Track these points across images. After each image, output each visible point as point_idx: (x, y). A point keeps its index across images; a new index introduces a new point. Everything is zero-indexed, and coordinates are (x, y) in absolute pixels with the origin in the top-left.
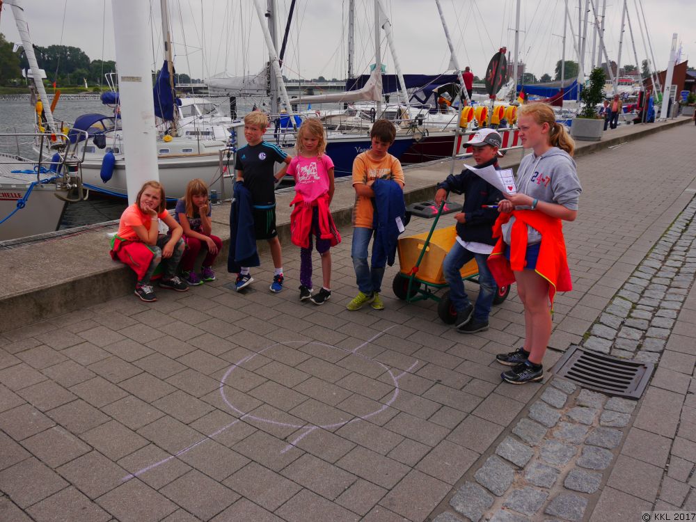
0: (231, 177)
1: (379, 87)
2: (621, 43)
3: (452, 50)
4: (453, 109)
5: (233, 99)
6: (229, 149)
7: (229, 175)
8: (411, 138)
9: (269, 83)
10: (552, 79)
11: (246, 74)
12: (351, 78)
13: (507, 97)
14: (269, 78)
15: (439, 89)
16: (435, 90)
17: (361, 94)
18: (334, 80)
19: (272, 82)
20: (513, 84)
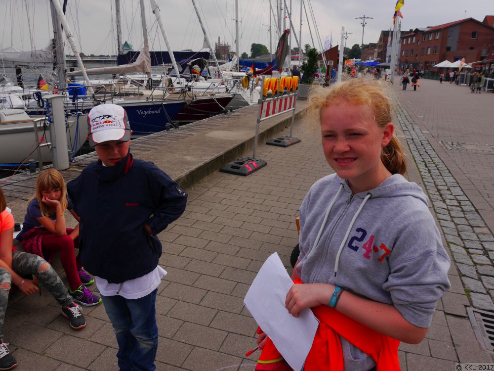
0: (48, 145)
1: (148, 61)
2: (300, 32)
3: (205, 33)
4: (202, 78)
5: (18, 71)
6: (45, 120)
7: (46, 144)
8: (183, 102)
9: (55, 57)
10: (248, 56)
11: (34, 49)
12: (121, 54)
13: (233, 68)
14: (55, 53)
15: (192, 63)
16: (189, 63)
17: (134, 67)
18: (92, 56)
19: (57, 56)
20: (236, 59)
